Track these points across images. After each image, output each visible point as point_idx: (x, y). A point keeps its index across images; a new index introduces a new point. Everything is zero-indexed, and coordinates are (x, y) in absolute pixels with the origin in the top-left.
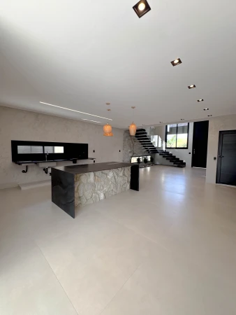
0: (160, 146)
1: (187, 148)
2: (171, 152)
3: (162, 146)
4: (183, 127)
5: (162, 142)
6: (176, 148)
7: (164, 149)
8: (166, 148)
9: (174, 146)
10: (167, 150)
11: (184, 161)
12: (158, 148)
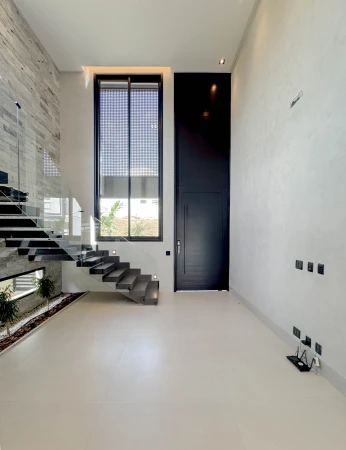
0: (77, 231)
1: (160, 239)
2: (114, 249)
3: (86, 233)
4: (144, 180)
5: (85, 221)
6: (131, 239)
7: (93, 243)
8: (100, 238)
9: (123, 233)
10: (104, 246)
11: (155, 278)
12: (71, 236)
